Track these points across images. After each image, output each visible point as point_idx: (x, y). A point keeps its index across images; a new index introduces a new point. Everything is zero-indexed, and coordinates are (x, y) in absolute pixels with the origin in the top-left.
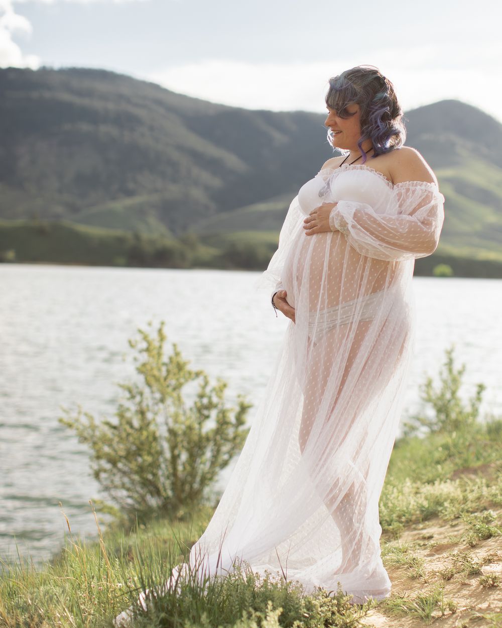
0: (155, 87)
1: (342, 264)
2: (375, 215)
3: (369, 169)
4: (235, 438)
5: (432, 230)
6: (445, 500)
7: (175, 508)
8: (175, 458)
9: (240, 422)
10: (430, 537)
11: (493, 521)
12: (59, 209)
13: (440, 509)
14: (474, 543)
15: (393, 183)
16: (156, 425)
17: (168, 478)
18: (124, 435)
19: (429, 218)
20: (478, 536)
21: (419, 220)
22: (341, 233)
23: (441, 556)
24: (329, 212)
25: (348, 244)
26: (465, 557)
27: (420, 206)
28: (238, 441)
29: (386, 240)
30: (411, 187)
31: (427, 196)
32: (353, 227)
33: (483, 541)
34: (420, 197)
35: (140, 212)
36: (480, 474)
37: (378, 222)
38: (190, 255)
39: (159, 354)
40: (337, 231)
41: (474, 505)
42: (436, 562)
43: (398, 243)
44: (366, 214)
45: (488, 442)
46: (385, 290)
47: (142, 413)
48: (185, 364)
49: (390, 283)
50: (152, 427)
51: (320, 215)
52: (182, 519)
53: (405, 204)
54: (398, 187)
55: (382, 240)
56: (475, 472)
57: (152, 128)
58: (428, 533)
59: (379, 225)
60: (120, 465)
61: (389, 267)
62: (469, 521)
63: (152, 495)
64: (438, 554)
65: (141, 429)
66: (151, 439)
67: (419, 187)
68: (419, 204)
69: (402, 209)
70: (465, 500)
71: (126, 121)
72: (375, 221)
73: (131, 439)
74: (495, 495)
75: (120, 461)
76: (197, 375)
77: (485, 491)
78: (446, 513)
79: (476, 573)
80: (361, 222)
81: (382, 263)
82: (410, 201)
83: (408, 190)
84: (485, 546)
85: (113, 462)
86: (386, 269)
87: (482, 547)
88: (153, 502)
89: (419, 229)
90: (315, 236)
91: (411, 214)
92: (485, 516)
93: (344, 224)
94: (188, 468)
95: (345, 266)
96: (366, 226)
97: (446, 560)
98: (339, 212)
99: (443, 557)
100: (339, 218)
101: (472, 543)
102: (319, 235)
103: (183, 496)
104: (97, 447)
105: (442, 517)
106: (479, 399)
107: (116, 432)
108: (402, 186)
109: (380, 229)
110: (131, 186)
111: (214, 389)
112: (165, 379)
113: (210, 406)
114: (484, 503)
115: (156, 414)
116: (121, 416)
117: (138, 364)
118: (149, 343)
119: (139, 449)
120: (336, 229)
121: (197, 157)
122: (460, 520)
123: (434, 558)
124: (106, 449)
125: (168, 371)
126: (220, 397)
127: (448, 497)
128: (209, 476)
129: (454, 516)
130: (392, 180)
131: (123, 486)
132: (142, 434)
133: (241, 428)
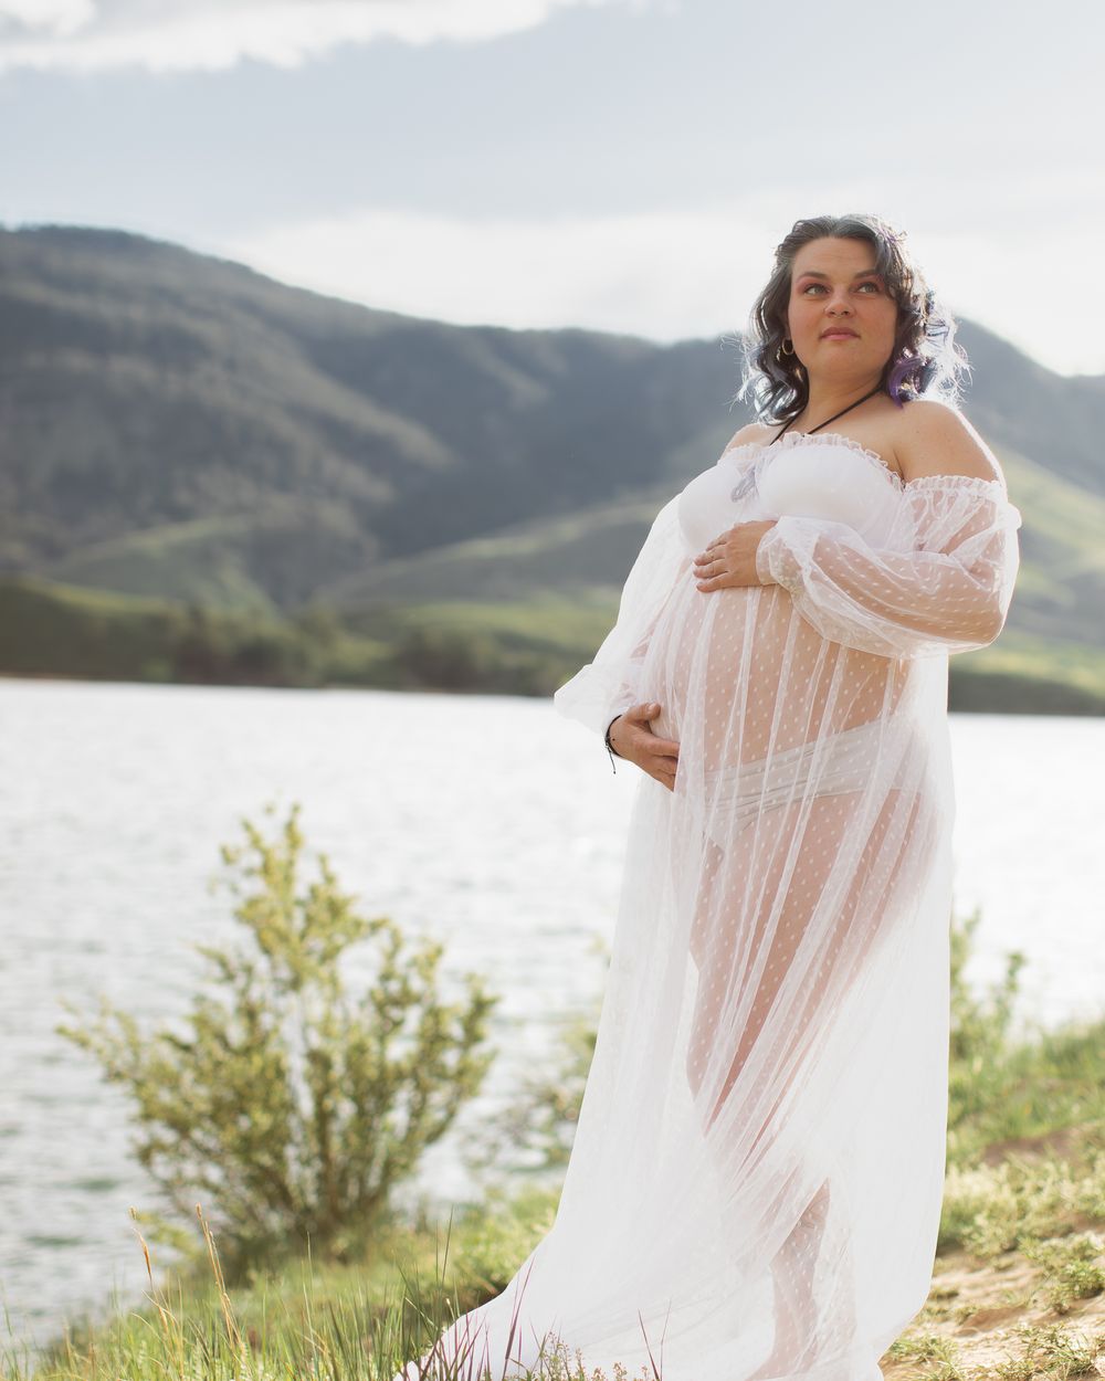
0: (241, 271)
1: (780, 659)
2: (865, 551)
3: (849, 443)
4: (461, 1073)
5: (995, 590)
6: (978, 1211)
7: (325, 1233)
8: (324, 1117)
9: (472, 1036)
10: (952, 1295)
11: (1096, 1257)
12: (17, 551)
13: (966, 1230)
14: (1066, 1305)
15: (903, 478)
16: (283, 1043)
17: (306, 1162)
18: (207, 1065)
19: (987, 560)
20: (1072, 1288)
21: (964, 566)
22: (782, 591)
23: (990, 1335)
24: (757, 541)
25: (794, 611)
26: (1053, 1335)
27: (966, 533)
28: (467, 1080)
29: (887, 610)
30: (944, 489)
31: (982, 510)
32: (814, 577)
33: (1084, 1302)
34: (966, 513)
35: (204, 557)
36: (1051, 1152)
37: (871, 567)
38: (319, 658)
39: (288, 879)
40: (772, 586)
41: (1045, 1221)
42: (980, 1349)
43: (915, 617)
44: (845, 548)
45: (1055, 1081)
46: (884, 721)
47: (250, 1014)
48: (347, 902)
49: (894, 705)
50: (273, 1049)
51: (734, 548)
52: (344, 1259)
53: (932, 527)
54: (915, 487)
55: (880, 609)
56: (1036, 1147)
57: (231, 365)
58: (944, 1285)
59: (874, 574)
60: (197, 1134)
61: (891, 668)
62: (1041, 1259)
63: (272, 1206)
64: (984, 1331)
65: (246, 1052)
66: (270, 1073)
67: (964, 489)
68: (965, 526)
69: (925, 538)
70: (1023, 1212)
71: (173, 348)
72: (864, 564)
73: (224, 1073)
74: (1093, 1200)
75: (199, 1125)
76: (375, 927)
77: (1068, 1190)
78: (982, 1240)
79: (1084, 1372)
80: (831, 567)
81: (874, 660)
82: (943, 522)
83: (938, 495)
84: (1090, 1313)
85: (181, 1126)
86: (884, 673)
87: (1083, 1314)
88: (276, 1221)
89: (965, 586)
90: (716, 595)
91: (946, 550)
92: (1077, 1247)
93: (792, 569)
94: (354, 1140)
95: (787, 662)
96: (843, 575)
97: (1006, 1343)
98: (780, 541)
99: (996, 1338)
100: (781, 556)
101: (1060, 1305)
102: (725, 592)
103: (344, 1205)
104: (145, 1093)
105: (972, 1251)
106: (1012, 986)
107: (189, 1058)
108: (925, 485)
109: (875, 584)
110: (183, 497)
111: (414, 963)
112: (303, 936)
113: (405, 999)
114: (1064, 1216)
115: (279, 1015)
116: (201, 1022)
117: (239, 903)
118: (265, 853)
119: (241, 1096)
120: (772, 579)
121: (339, 435)
122: (1016, 1256)
123: (976, 1339)
124: (166, 1097)
125: (309, 920)
126: (427, 979)
127: (983, 1204)
128: (403, 1161)
129: (1001, 1247)
130: (901, 470)
131: (205, 1184)
132: (250, 1062)
133: (478, 1051)
